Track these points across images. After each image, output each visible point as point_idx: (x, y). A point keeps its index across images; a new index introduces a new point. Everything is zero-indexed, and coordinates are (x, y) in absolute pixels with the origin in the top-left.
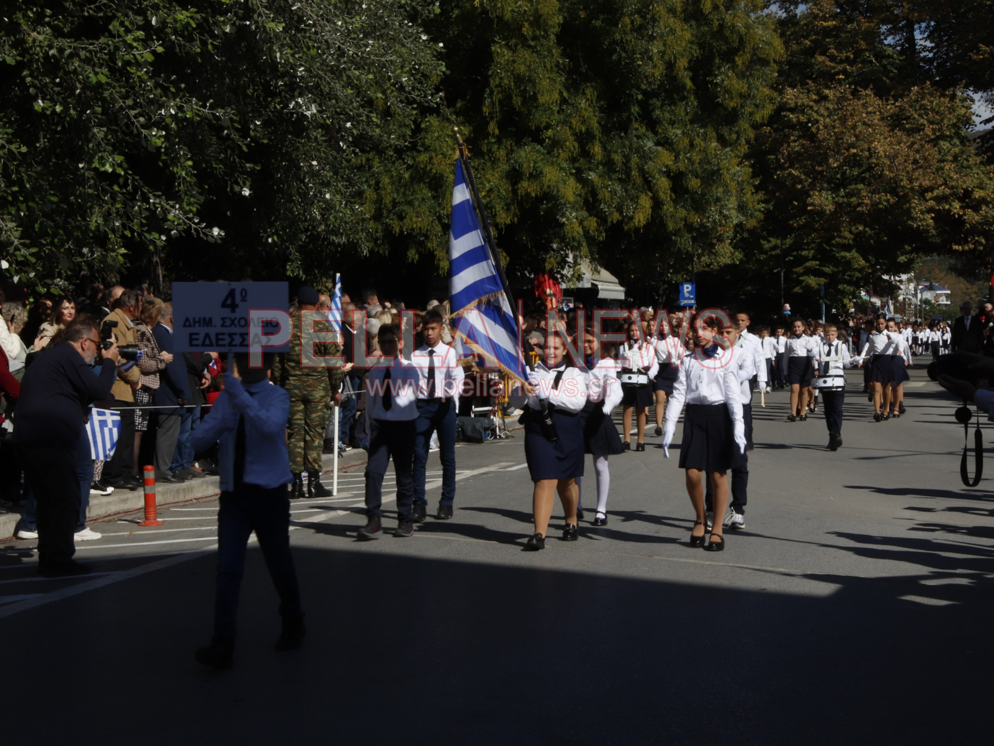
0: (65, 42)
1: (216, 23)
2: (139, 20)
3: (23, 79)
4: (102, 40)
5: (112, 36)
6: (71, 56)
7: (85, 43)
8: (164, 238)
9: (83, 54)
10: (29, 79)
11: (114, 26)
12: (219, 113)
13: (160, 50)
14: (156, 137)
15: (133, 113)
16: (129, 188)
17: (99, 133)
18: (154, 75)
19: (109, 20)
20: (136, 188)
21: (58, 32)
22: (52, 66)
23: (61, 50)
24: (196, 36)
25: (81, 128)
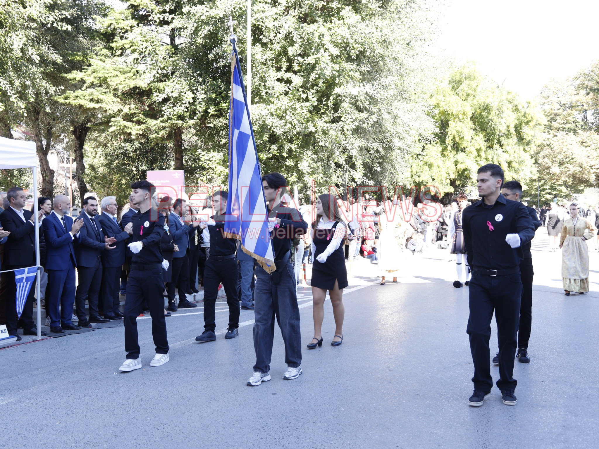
0: (328, 125)
1: (371, 118)
2: (350, 117)
3: (315, 137)
4: (340, 123)
5: (342, 121)
6: (331, 129)
7: (334, 124)
8: (356, 184)
9: (334, 128)
10: (317, 137)
11: (342, 119)
12: (373, 144)
13: (357, 124)
14: (354, 153)
15: (347, 145)
16: (345, 169)
17: (337, 153)
18: (353, 134)
19: (341, 117)
20: (347, 169)
21: (325, 122)
22: (324, 132)
23: (327, 127)
24: (366, 122)
25: (332, 151)
